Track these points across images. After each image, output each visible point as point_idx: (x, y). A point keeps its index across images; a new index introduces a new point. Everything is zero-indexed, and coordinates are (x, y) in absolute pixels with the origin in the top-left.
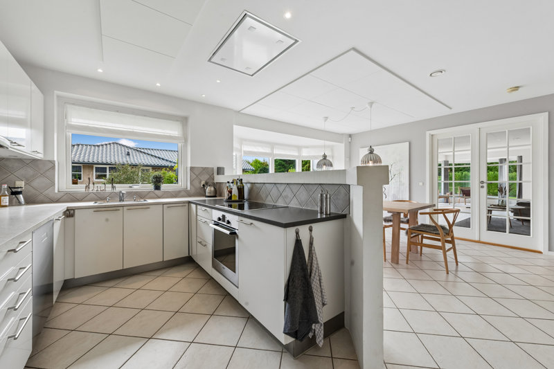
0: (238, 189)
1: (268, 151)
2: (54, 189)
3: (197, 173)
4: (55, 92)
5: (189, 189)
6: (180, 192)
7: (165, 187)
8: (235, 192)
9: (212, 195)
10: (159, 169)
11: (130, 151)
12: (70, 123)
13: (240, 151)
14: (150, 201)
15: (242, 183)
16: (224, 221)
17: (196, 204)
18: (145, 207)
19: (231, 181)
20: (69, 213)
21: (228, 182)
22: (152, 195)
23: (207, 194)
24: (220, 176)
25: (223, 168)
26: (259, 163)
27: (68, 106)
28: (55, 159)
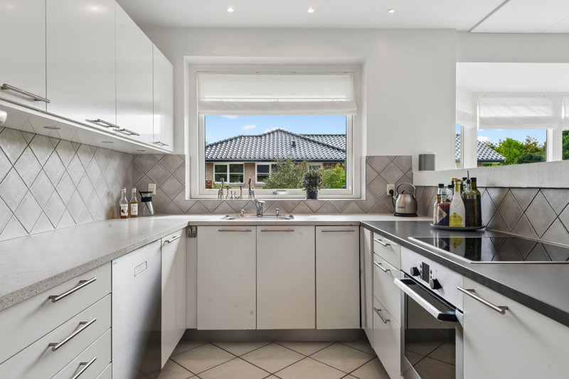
0: (465, 200)
1: (544, 115)
2: (184, 194)
3: (379, 168)
4: (185, 57)
5: (364, 198)
6: (348, 203)
7: (324, 194)
8: (457, 207)
9: (408, 211)
10: (331, 164)
11: (296, 140)
12: (202, 100)
13: (473, 118)
14: (297, 218)
15: (475, 188)
16: (426, 278)
17: (373, 231)
18: (286, 228)
19: (447, 182)
20: (191, 231)
21: (441, 186)
22: (303, 207)
23: (397, 210)
24: (426, 173)
25: (433, 156)
26: (517, 145)
27: (201, 75)
28: (186, 153)
